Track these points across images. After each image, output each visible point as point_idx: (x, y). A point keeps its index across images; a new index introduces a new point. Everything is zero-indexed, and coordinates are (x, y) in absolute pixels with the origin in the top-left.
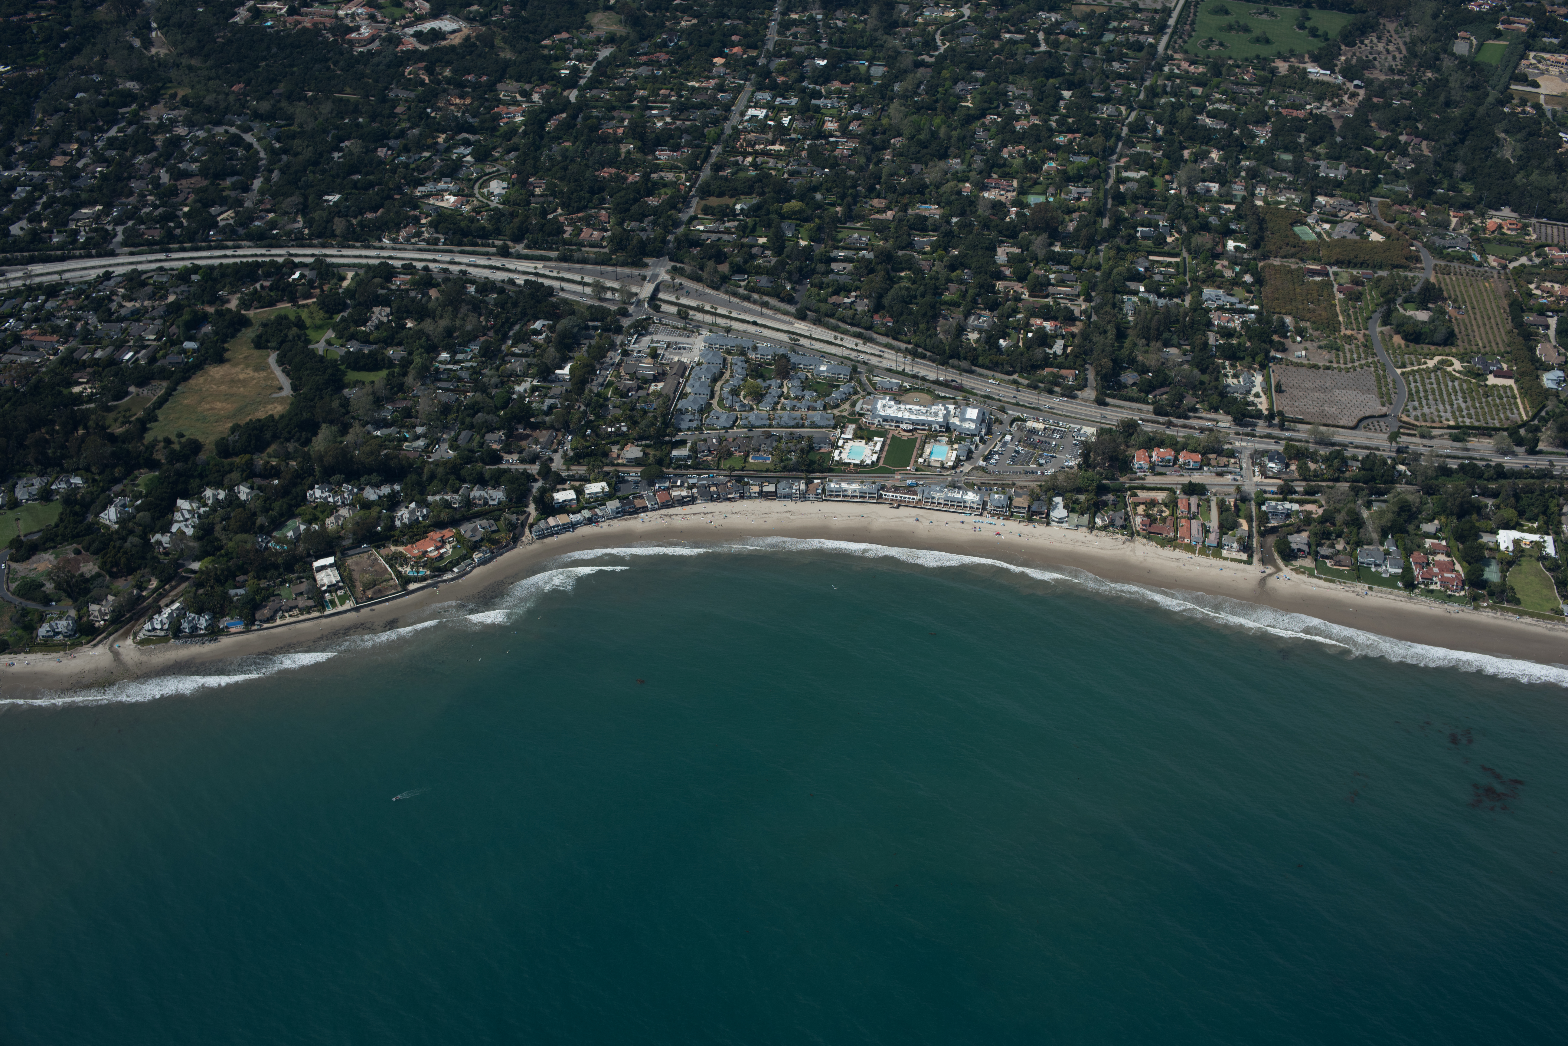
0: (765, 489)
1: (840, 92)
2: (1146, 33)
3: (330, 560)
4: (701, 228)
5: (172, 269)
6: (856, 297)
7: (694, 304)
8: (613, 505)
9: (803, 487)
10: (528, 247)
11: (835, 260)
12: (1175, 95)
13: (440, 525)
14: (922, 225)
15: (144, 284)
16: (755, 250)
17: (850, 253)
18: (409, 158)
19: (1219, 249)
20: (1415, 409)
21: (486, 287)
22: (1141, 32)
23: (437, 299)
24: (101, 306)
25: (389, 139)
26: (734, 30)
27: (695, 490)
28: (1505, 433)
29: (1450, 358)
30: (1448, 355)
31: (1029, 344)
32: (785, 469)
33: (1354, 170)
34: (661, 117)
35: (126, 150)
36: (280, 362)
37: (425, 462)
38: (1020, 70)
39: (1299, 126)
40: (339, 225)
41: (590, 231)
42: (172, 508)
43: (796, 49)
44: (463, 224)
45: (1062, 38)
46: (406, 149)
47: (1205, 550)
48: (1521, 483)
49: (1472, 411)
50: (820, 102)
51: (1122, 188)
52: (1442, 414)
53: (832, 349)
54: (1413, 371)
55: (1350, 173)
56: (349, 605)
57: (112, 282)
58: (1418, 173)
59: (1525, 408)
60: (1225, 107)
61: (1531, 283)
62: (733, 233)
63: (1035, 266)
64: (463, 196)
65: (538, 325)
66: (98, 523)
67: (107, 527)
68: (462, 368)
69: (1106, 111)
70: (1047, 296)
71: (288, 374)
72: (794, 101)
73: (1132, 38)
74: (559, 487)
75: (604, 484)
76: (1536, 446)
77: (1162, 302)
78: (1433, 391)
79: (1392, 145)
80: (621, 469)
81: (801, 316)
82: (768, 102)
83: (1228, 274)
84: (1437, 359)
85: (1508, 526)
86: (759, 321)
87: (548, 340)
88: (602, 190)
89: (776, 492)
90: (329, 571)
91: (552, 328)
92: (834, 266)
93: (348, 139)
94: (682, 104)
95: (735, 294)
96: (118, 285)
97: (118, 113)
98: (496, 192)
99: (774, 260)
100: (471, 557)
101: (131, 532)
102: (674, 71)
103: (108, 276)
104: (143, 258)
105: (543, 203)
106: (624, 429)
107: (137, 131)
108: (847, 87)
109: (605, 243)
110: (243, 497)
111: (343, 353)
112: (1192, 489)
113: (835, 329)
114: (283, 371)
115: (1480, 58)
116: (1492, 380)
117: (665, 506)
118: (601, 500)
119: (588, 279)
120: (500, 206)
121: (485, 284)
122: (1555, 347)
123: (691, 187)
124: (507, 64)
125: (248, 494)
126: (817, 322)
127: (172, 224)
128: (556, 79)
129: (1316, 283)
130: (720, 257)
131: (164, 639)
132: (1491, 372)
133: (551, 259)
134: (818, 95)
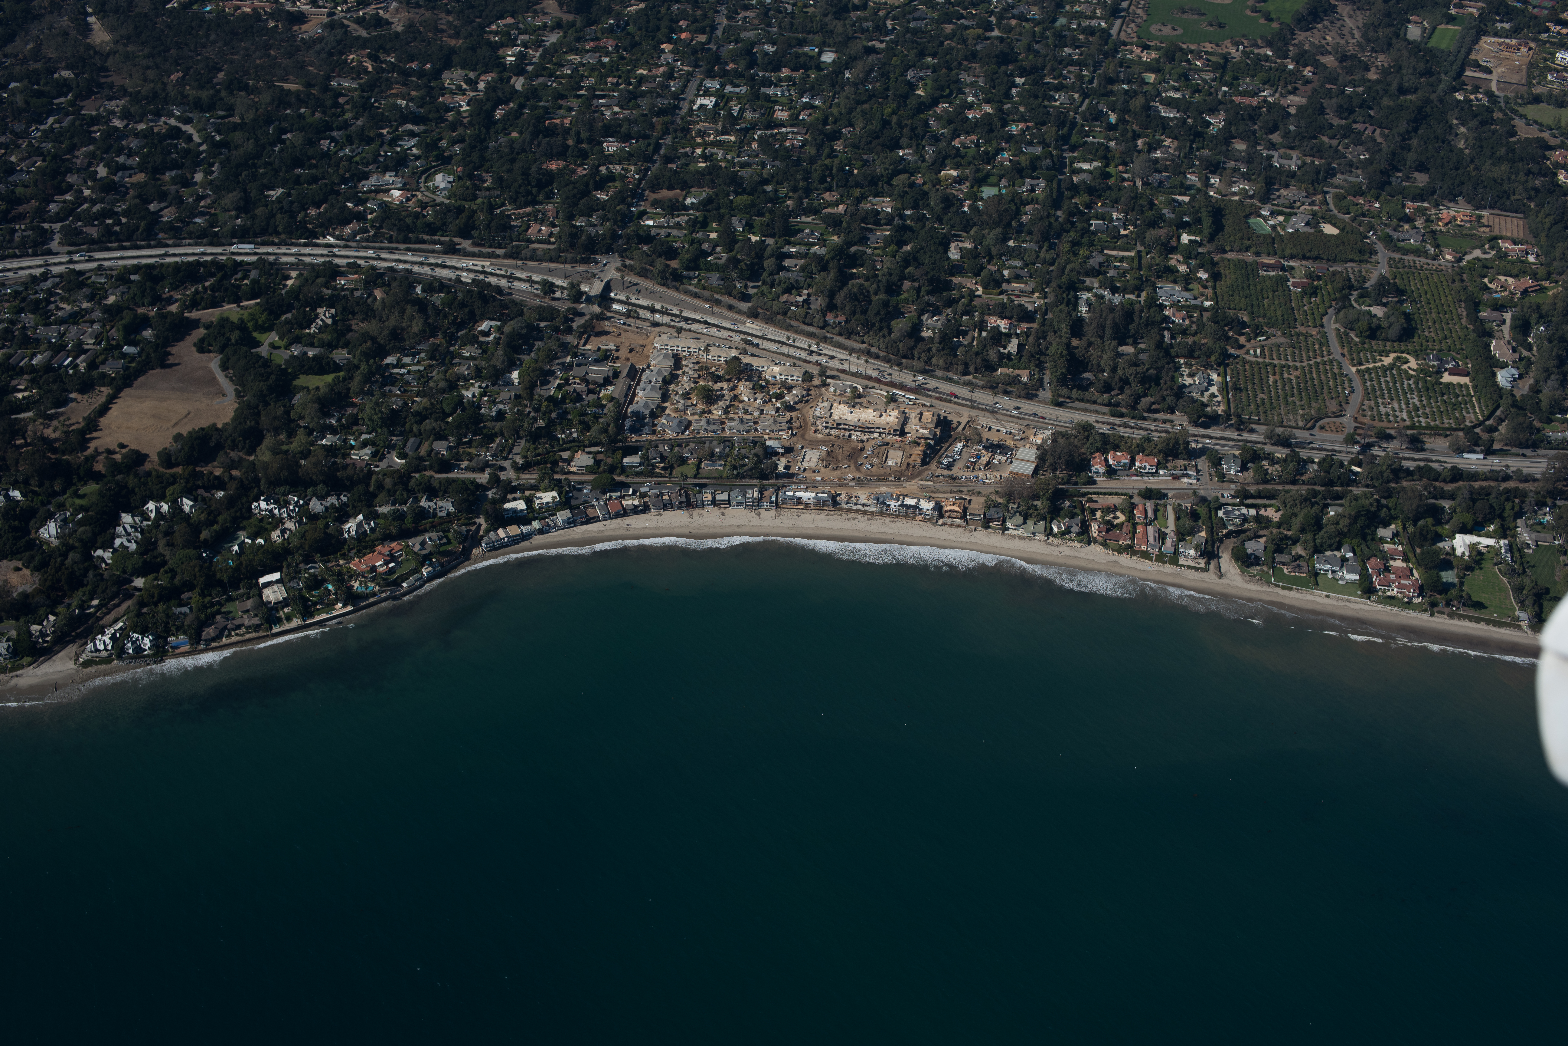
0: (718, 498)
1: (789, 79)
2: (1098, 18)
3: (276, 576)
4: (651, 223)
5: (111, 269)
6: (809, 295)
7: (643, 302)
8: (562, 516)
9: (756, 494)
10: (475, 244)
11: (789, 256)
12: (1129, 82)
13: (388, 537)
14: (875, 218)
15: (82, 285)
16: (705, 246)
17: (803, 249)
18: (352, 151)
19: (1174, 243)
20: (1372, 409)
21: (434, 286)
22: (1093, 17)
23: (383, 300)
24: (41, 309)
25: (332, 130)
26: (683, 15)
27: (646, 499)
28: (1461, 434)
29: (1404, 355)
30: (1403, 352)
31: (984, 344)
32: (737, 476)
33: (1308, 160)
34: (608, 106)
35: (61, 143)
36: (224, 367)
37: (371, 473)
38: (973, 56)
39: (1253, 114)
40: (281, 220)
41: (538, 227)
42: (116, 521)
43: (744, 35)
44: (409, 221)
45: (1014, 22)
46: (350, 140)
47: (1160, 558)
48: (1476, 485)
49: (1428, 410)
50: (771, 91)
51: (1075, 179)
52: (1397, 413)
53: (785, 350)
54: (1368, 369)
55: (1304, 163)
56: (296, 622)
57: (49, 283)
58: (1372, 163)
59: (1480, 408)
60: (1177, 95)
61: (1485, 277)
62: (684, 229)
63: (989, 262)
64: (408, 190)
65: (484, 326)
66: (38, 538)
67: (48, 543)
68: (409, 372)
69: (1060, 98)
70: (1001, 293)
71: (231, 380)
72: (743, 89)
73: (1085, 23)
74: (510, 496)
75: (555, 494)
76: (1492, 445)
77: (1117, 299)
78: (1389, 390)
79: (1347, 132)
80: (571, 477)
81: (753, 315)
82: (717, 90)
83: (1183, 269)
84: (1393, 355)
85: (1464, 531)
86: (711, 320)
87: (497, 341)
88: (550, 182)
89: (729, 500)
90: (275, 587)
91: (499, 329)
92: (787, 263)
93: (291, 131)
94: (630, 92)
95: (686, 292)
96: (56, 286)
97: (52, 104)
98: (442, 185)
99: (724, 256)
100: (420, 571)
101: (71, 548)
102: (622, 58)
103: (45, 276)
104: (81, 257)
105: (490, 197)
106: (575, 435)
107: (73, 123)
108: (796, 75)
109: (553, 240)
110: (187, 509)
111: (287, 357)
112: (1148, 494)
113: (788, 328)
114: (226, 376)
115: (1432, 43)
116: (1446, 378)
117: (617, 515)
118: (551, 509)
119: (536, 278)
120: (447, 201)
121: (431, 284)
122: (1509, 343)
123: (640, 180)
124: (452, 51)
125: (191, 507)
126: (769, 320)
127: (109, 221)
128: (501, 66)
129: (1270, 277)
130: (671, 253)
131: (108, 660)
132: (1446, 370)
133: (498, 257)
134: (768, 83)
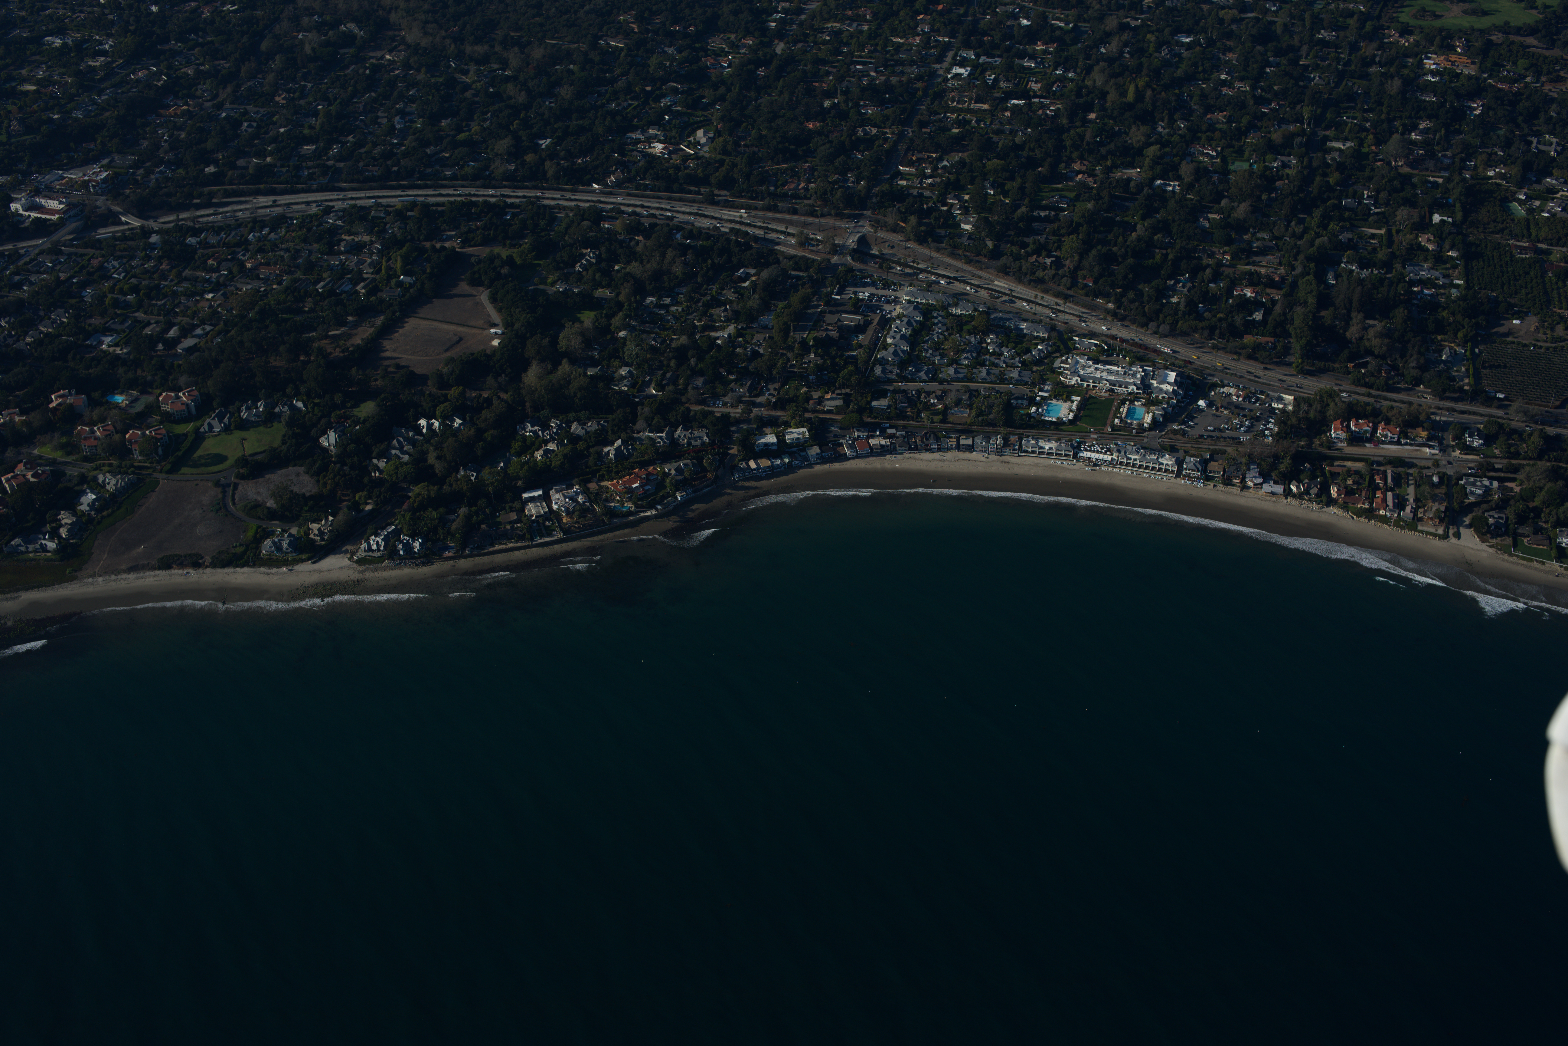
0: (962, 442)
1: (1043, 52)
3: (538, 492)
4: (904, 183)
5: (390, 206)
6: (1057, 257)
7: (895, 256)
8: (813, 452)
9: (999, 441)
10: (734, 195)
11: (1039, 219)
13: (645, 462)
14: (1125, 186)
15: (362, 219)
17: (1053, 213)
18: (619, 104)
19: (1425, 222)
21: (694, 233)
22: (1351, 1)
23: (646, 242)
24: (325, 239)
27: (893, 441)
31: (1230, 310)
32: (982, 424)
34: (865, 71)
36: (493, 299)
39: (1513, 100)
40: (550, 167)
41: (795, 182)
42: (391, 434)
43: (1001, 8)
44: (671, 171)
46: (616, 95)
47: (1399, 523)
50: (1026, 63)
51: (1328, 157)
53: (1032, 308)
55: (1564, 150)
56: (556, 535)
57: (334, 216)
60: (1435, 80)
62: (936, 189)
64: (671, 144)
66: (319, 445)
67: (328, 451)
68: (670, 312)
69: (1314, 79)
70: (1247, 263)
71: (500, 311)
72: (998, 60)
73: (1343, 7)
74: (761, 430)
75: (805, 430)
77: (1365, 273)
80: (821, 416)
81: (1003, 273)
82: (973, 60)
83: (1432, 247)
87: (753, 286)
88: (808, 141)
89: (973, 446)
90: (536, 503)
91: (756, 276)
94: (887, 59)
95: (938, 250)
96: (338, 219)
98: (703, 141)
100: (675, 494)
101: (349, 456)
102: (880, 27)
103: (329, 210)
104: (362, 194)
105: (749, 153)
108: (1051, 48)
109: (809, 195)
110: (457, 426)
111: (554, 292)
112: (1389, 462)
114: (495, 308)
117: (865, 454)
118: (801, 445)
119: (792, 230)
120: (708, 155)
121: (691, 231)
126: (1018, 280)
127: (389, 162)
128: (764, 31)
129: (1523, 260)
131: (381, 559)
133: (756, 209)
134: (1022, 55)
